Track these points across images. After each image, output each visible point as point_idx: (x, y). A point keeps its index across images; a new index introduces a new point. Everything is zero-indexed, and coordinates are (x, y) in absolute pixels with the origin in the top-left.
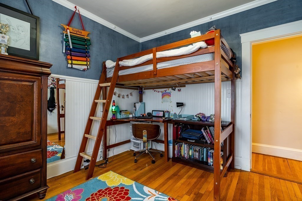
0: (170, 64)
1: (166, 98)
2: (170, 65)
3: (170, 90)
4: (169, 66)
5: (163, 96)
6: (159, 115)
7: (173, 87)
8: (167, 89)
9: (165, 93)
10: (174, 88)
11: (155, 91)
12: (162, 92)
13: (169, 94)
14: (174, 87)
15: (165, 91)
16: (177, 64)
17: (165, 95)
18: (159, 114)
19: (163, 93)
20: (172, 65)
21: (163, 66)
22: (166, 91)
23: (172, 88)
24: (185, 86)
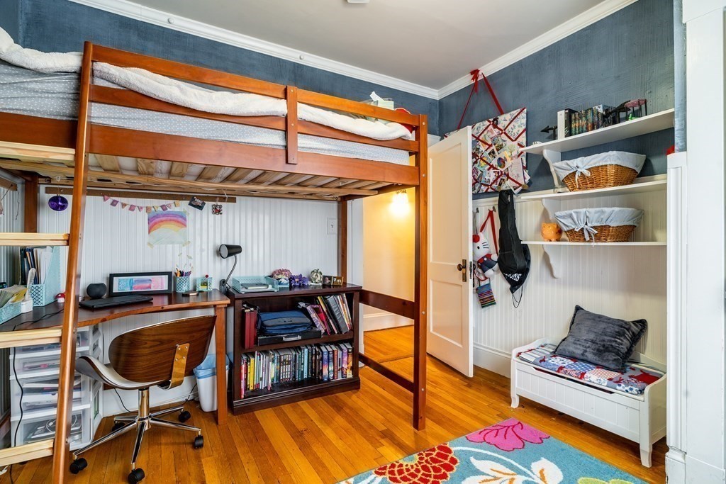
0: (330, 147)
1: (166, 230)
2: (334, 150)
3: (183, 206)
4: (329, 150)
5: (155, 223)
6: (150, 287)
7: (197, 200)
8: (171, 202)
9: (164, 215)
10: (199, 202)
11: (114, 203)
12: (148, 209)
13: (180, 219)
14: (198, 197)
15: (164, 207)
16: (351, 153)
17: (162, 221)
18: (148, 285)
19: (152, 215)
20: (337, 151)
21: (315, 146)
22: (169, 210)
23: (193, 199)
24: (233, 200)
